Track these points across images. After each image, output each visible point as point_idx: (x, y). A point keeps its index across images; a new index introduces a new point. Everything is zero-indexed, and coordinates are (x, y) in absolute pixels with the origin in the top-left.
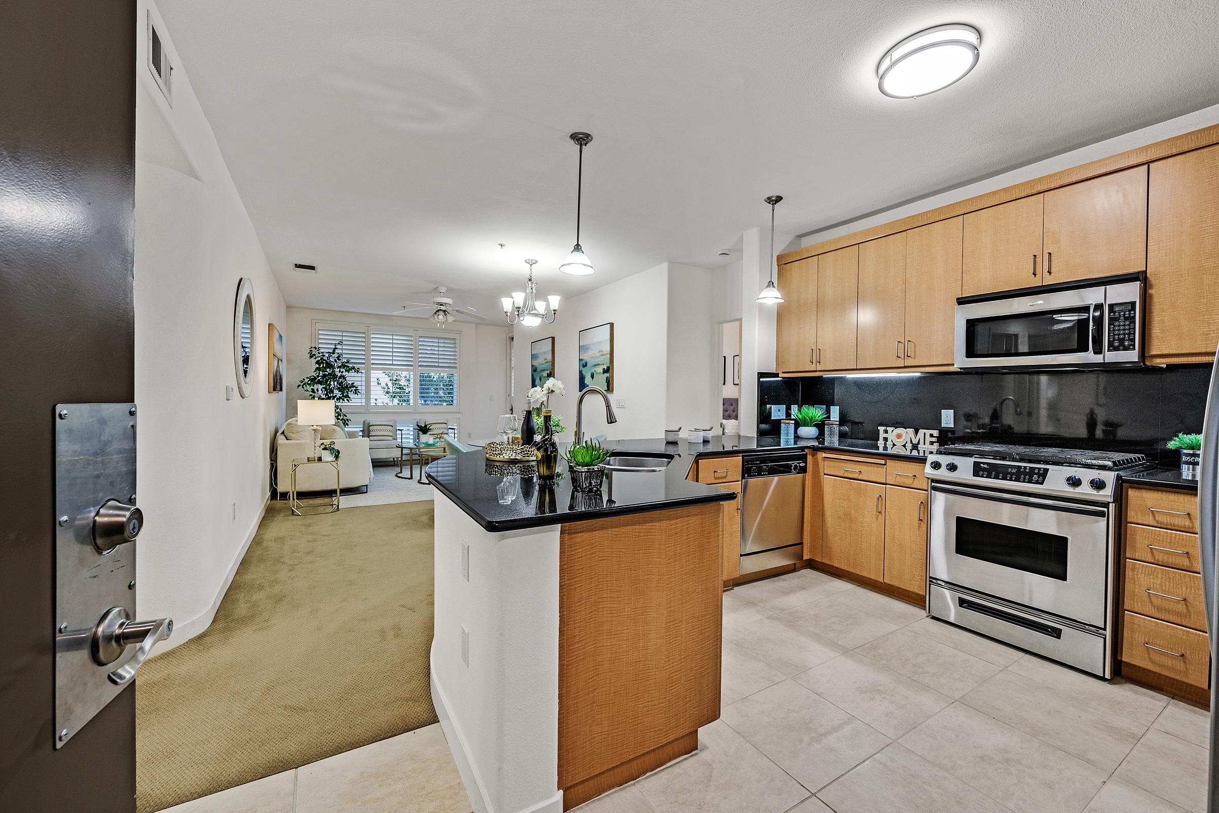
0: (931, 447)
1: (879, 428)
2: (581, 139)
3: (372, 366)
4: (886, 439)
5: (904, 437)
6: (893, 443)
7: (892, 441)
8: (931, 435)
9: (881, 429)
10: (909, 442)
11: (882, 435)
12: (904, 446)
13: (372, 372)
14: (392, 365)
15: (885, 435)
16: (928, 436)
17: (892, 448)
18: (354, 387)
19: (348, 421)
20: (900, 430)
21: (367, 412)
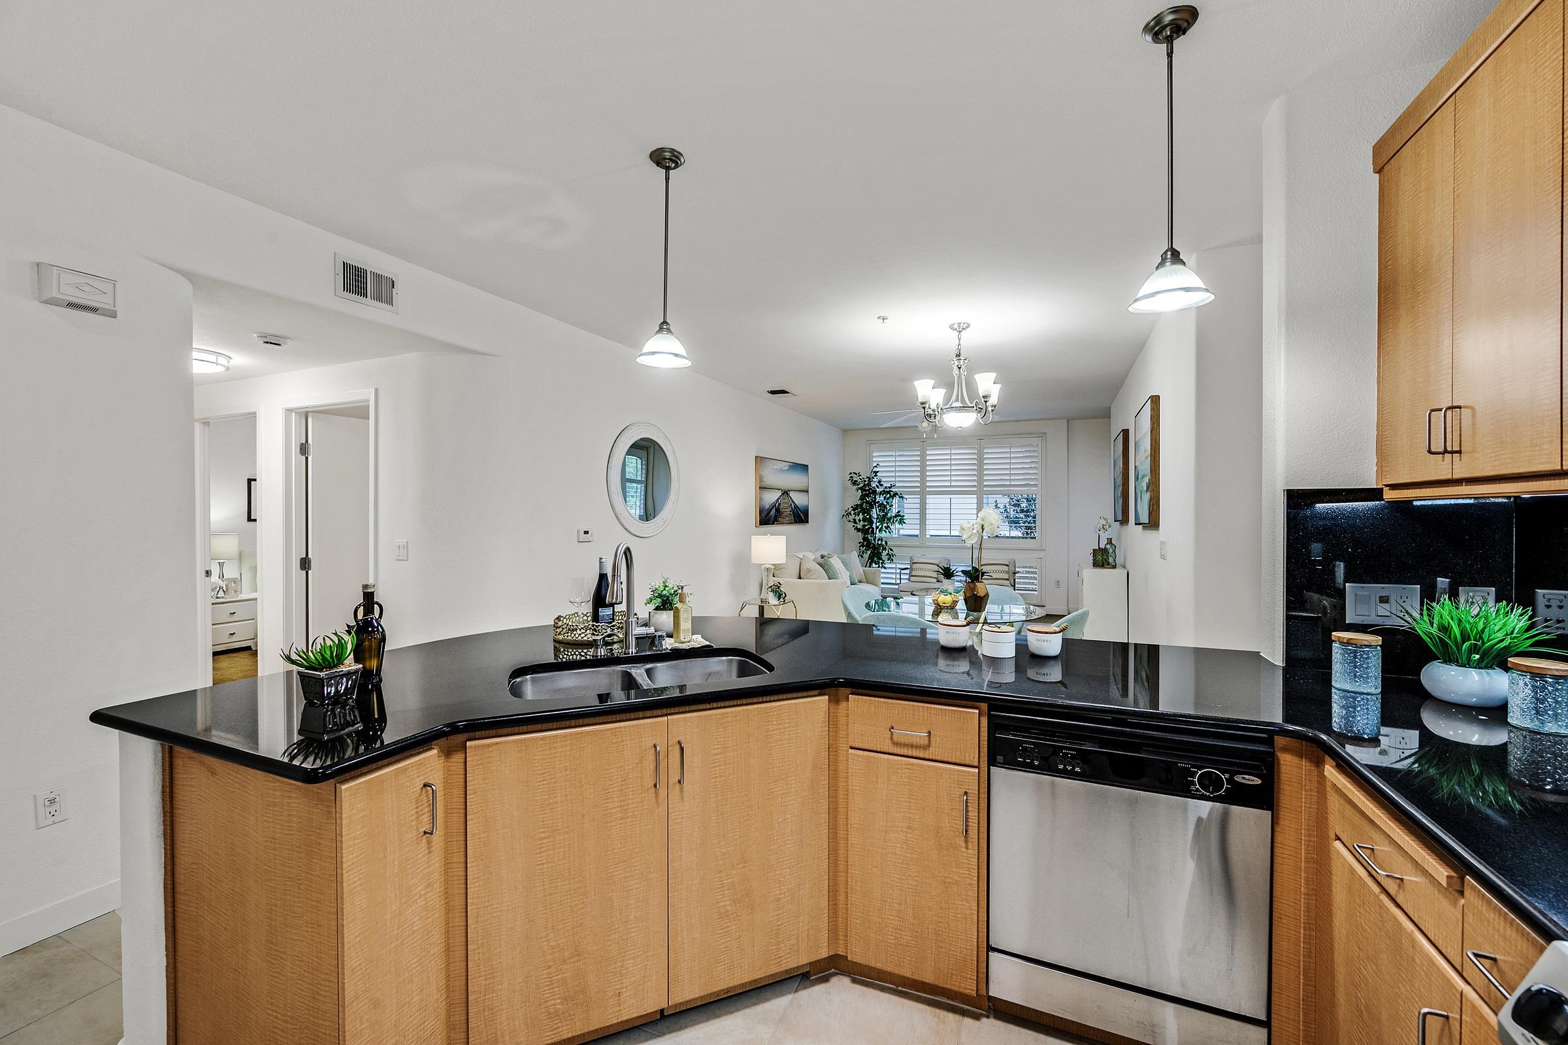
2: (665, 159)
3: (927, 489)
13: (927, 496)
14: (951, 486)
18: (900, 516)
19: (893, 556)
21: (922, 545)
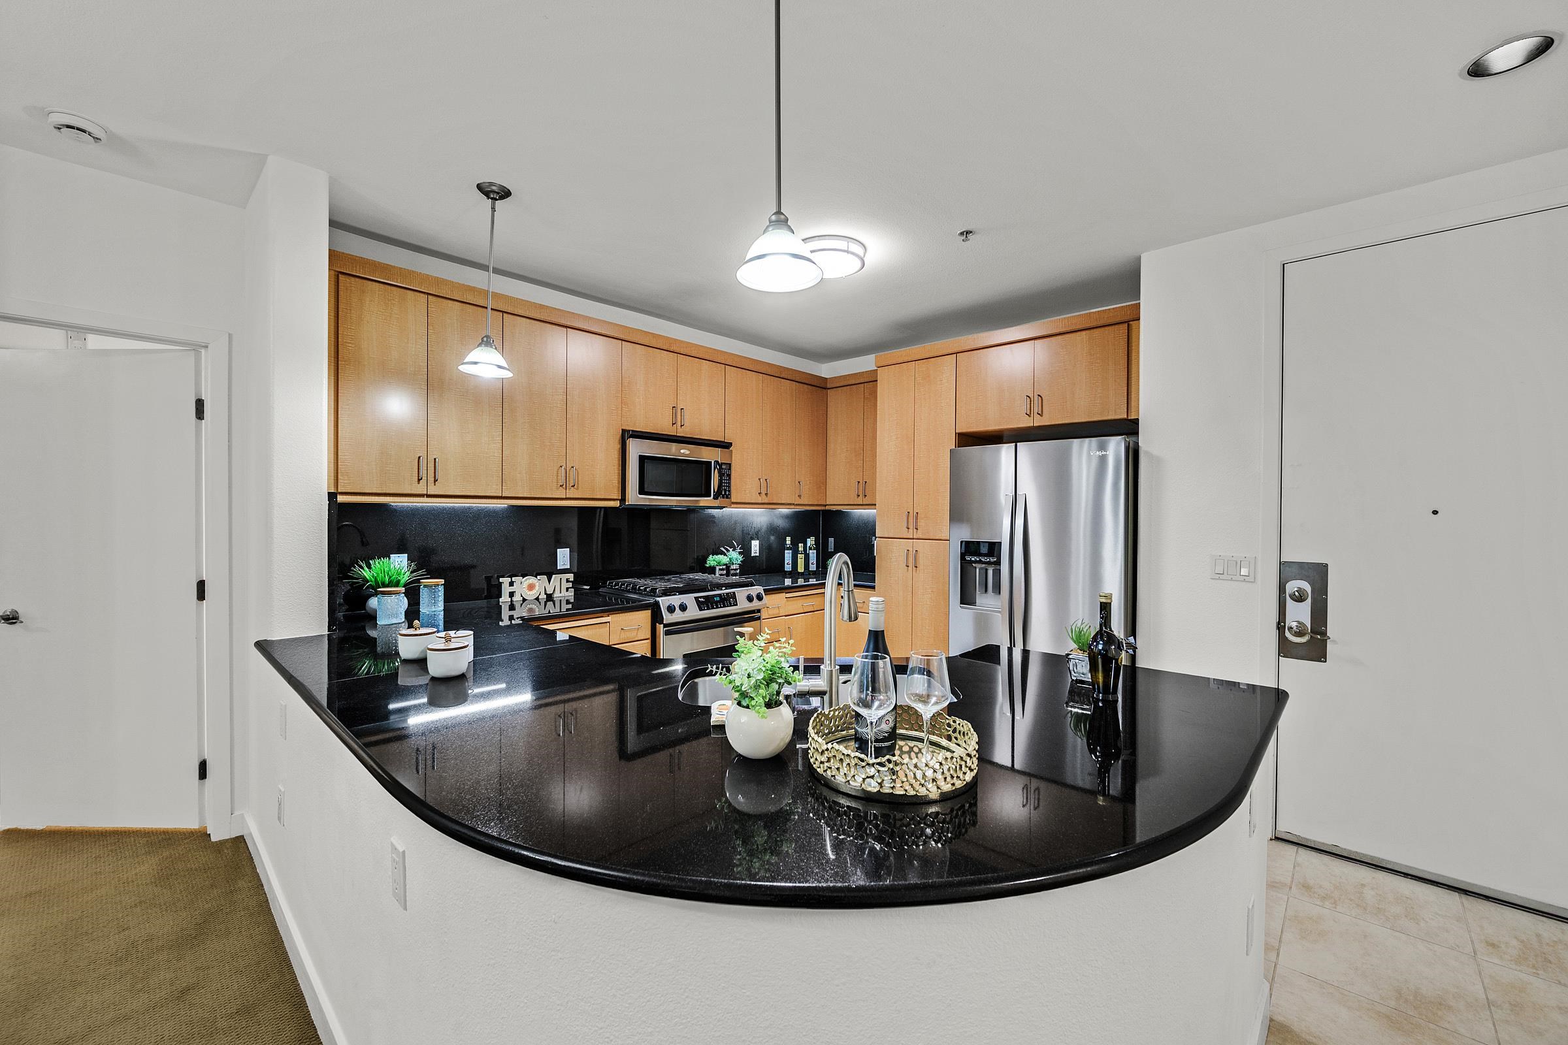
0: (567, 594)
1: (501, 580)
4: (512, 594)
5: (537, 588)
6: (523, 598)
7: (522, 596)
8: (568, 581)
9: (505, 581)
10: (543, 593)
11: (506, 589)
12: (537, 599)
15: (512, 589)
16: (564, 581)
17: (521, 605)
20: (531, 580)
